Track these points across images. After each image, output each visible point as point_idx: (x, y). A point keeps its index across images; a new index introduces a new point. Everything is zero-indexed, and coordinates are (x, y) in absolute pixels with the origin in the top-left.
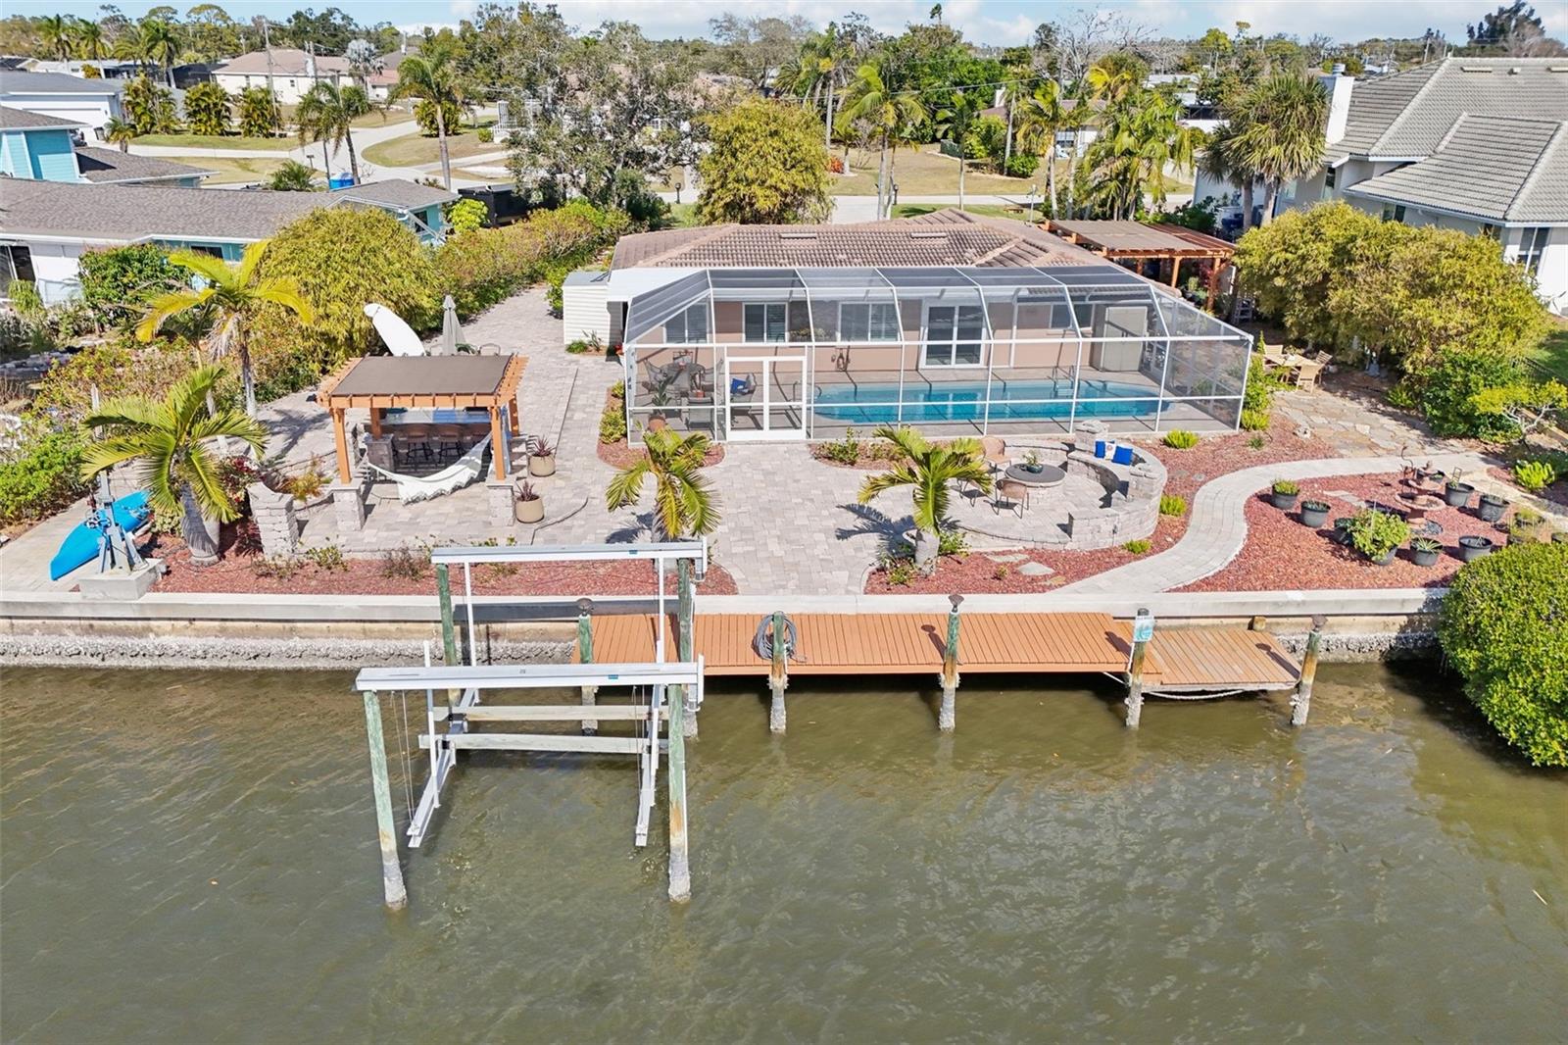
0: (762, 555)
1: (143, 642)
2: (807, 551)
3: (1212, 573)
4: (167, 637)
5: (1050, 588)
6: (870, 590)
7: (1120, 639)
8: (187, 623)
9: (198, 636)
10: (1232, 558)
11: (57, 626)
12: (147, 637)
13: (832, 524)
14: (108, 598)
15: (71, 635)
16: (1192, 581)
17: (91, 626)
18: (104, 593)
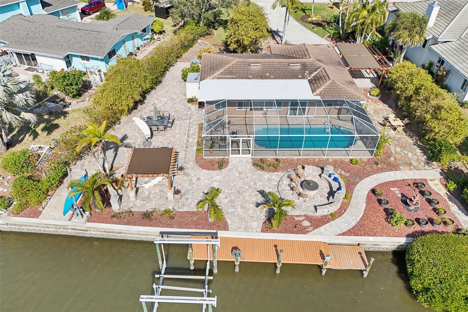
0: (236, 213)
2: (248, 212)
3: (351, 227)
4: (92, 232)
5: (308, 232)
6: (262, 231)
7: (323, 253)
9: (99, 232)
10: (358, 220)
12: (88, 231)
13: (254, 199)
15: (70, 230)
16: (345, 231)
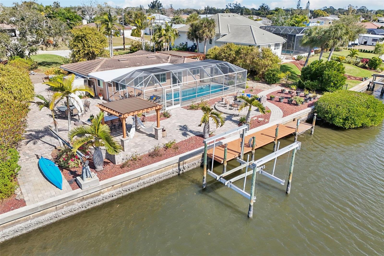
1: (99, 197)
4: (106, 193)
5: (268, 122)
8: (112, 187)
9: (114, 190)
11: (72, 202)
12: (100, 195)
14: (91, 187)
15: (77, 203)
16: (282, 116)
17: (83, 198)
18: (90, 186)
